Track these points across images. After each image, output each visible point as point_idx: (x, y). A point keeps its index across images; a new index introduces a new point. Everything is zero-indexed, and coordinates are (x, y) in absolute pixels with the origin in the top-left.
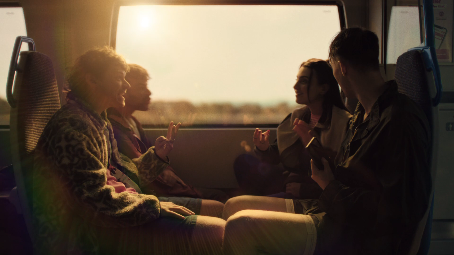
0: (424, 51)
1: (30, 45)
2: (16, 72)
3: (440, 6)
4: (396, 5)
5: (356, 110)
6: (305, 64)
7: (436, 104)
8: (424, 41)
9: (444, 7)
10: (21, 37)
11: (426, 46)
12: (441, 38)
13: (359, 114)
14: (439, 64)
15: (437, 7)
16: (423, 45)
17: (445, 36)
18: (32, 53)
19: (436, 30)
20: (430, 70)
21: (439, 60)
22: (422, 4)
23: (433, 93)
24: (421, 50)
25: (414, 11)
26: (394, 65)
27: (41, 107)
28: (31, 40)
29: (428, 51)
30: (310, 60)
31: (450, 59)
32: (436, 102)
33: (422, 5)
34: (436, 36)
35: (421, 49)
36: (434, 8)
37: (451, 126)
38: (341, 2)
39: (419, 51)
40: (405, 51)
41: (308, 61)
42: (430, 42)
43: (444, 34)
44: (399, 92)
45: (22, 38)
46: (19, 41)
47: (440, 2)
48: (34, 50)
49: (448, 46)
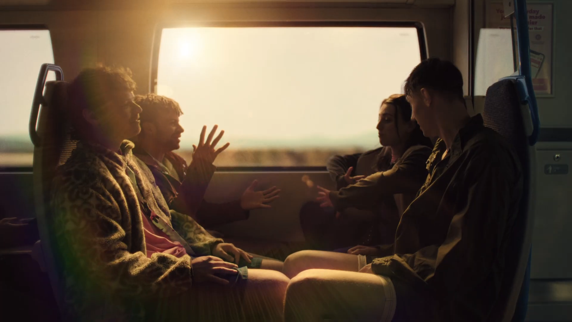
0: (518, 81)
1: (58, 74)
2: (40, 106)
3: (536, 28)
4: (484, 27)
5: (434, 149)
6: (388, 101)
7: (532, 143)
8: (518, 69)
9: (541, 29)
10: (47, 64)
11: (520, 75)
12: (537, 65)
13: (438, 153)
14: (536, 96)
15: (532, 29)
16: (517, 73)
17: (542, 63)
18: (59, 83)
19: (532, 56)
20: (525, 102)
21: (535, 92)
22: (515, 26)
23: (529, 130)
24: (514, 80)
25: (506, 34)
26: (484, 97)
27: (70, 146)
28: (59, 69)
29: (523, 81)
30: (392, 96)
31: (549, 91)
32: (533, 140)
33: (515, 28)
34: (532, 63)
35: (515, 78)
36: (529, 30)
37: (550, 168)
38: (420, 24)
39: (512, 80)
40: (496, 81)
41: (390, 97)
42: (525, 70)
43: (541, 61)
44: (485, 126)
45: (48, 66)
46: (44, 69)
47: (536, 24)
48: (62, 79)
49: (546, 76)
